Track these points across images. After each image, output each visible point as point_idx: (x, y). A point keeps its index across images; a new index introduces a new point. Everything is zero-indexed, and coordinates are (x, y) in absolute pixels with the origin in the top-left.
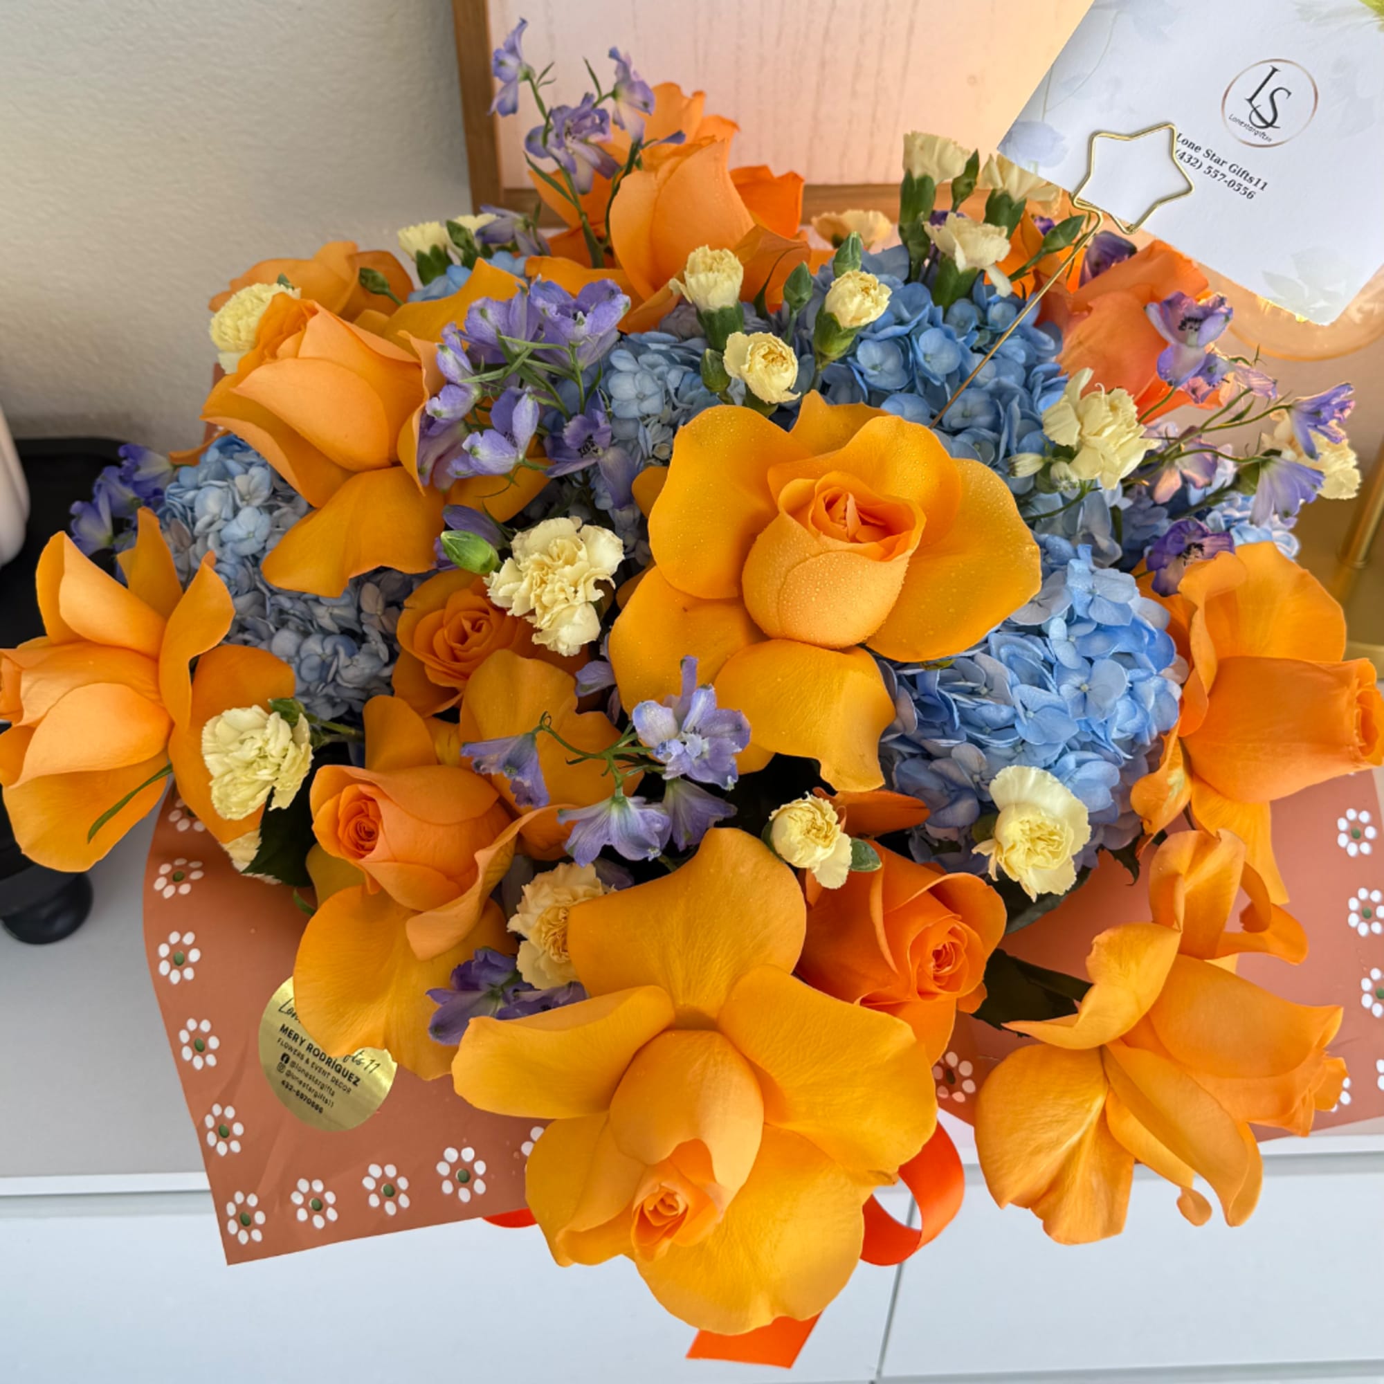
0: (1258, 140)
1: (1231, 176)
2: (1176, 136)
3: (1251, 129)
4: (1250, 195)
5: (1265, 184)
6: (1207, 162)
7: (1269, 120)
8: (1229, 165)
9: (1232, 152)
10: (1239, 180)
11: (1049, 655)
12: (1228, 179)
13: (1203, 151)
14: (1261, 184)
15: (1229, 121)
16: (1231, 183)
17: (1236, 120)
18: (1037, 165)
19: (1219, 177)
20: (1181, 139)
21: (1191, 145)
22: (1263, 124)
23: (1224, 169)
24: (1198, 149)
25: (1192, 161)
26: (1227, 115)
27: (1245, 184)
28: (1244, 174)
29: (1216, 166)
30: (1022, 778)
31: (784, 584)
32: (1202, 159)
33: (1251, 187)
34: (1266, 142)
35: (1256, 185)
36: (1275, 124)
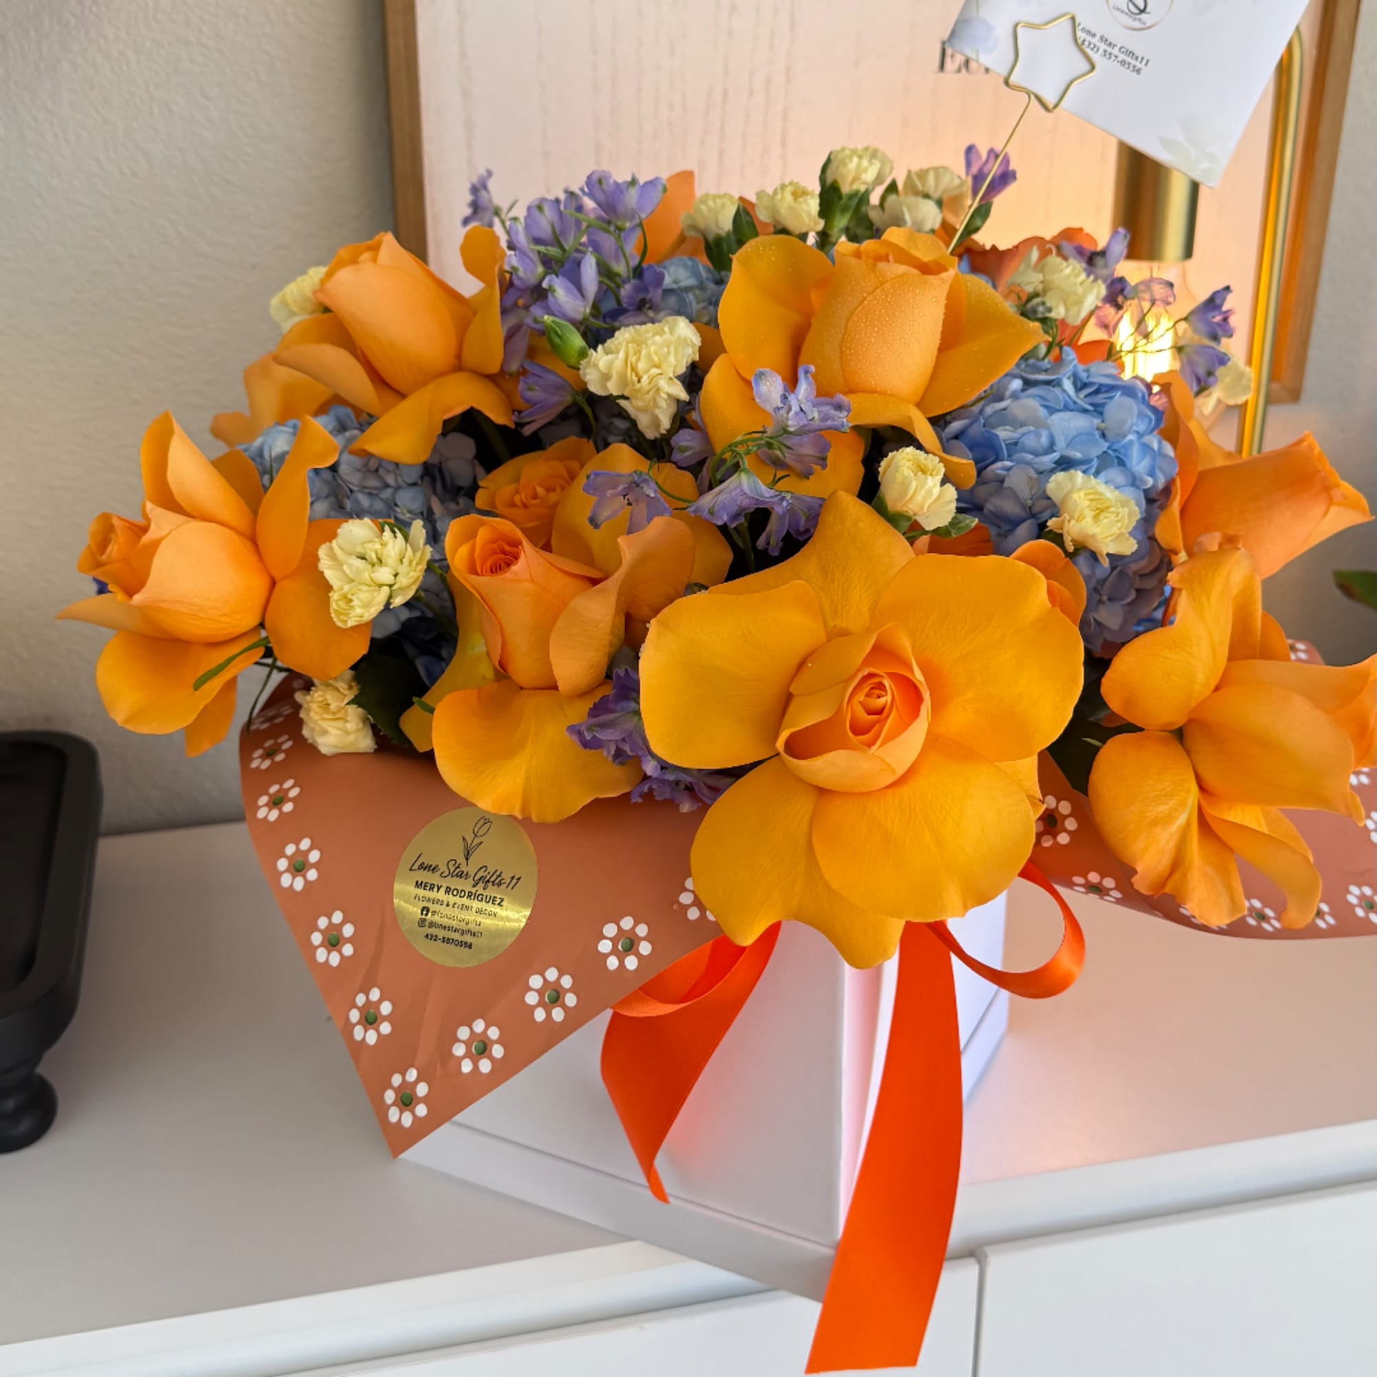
0: (1137, 24)
1: (1122, 57)
2: (1077, 24)
3: (1130, 17)
4: (1138, 71)
5: (1148, 61)
6: (1103, 46)
7: (1142, 7)
8: (1118, 47)
9: (1120, 36)
10: (1128, 59)
11: (1069, 401)
12: (1120, 59)
13: (1098, 38)
14: (1144, 62)
15: (1112, 10)
16: (1123, 63)
17: (1118, 9)
18: (977, 52)
19: (1113, 58)
20: (1080, 27)
21: (1089, 32)
22: (1137, 11)
23: (1116, 51)
24: (1094, 35)
25: (1092, 46)
26: (1111, 6)
27: (1133, 62)
28: (1131, 54)
29: (1109, 49)
30: (1071, 479)
31: (845, 333)
32: (1099, 44)
33: (1138, 65)
34: (1142, 26)
35: (1141, 62)
36: (1148, 10)
